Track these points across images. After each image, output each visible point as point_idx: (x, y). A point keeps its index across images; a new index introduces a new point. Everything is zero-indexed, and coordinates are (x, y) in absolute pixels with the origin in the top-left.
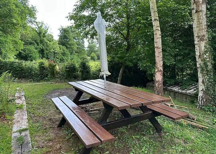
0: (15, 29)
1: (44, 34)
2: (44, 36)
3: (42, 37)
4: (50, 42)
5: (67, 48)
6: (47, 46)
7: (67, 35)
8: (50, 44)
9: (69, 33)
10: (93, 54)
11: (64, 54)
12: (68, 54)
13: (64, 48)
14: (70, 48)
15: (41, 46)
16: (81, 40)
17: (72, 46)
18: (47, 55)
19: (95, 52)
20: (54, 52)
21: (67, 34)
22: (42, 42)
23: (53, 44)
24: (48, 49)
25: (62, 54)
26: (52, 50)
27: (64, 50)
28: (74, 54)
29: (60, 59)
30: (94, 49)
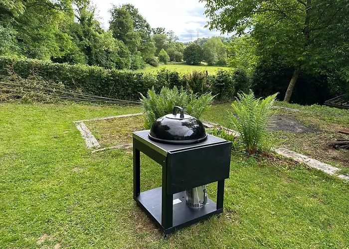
0: (53, 13)
1: (89, 20)
2: (90, 24)
3: (86, 26)
4: (100, 33)
5: (126, 43)
6: (96, 41)
7: (124, 20)
8: (100, 38)
9: (127, 17)
10: (163, 52)
11: (121, 54)
12: (127, 54)
13: (121, 43)
14: (130, 42)
15: (86, 42)
16: (146, 28)
17: (134, 40)
18: (97, 57)
19: (165, 47)
20: (106, 51)
21: (124, 18)
22: (87, 34)
23: (106, 37)
24: (98, 45)
25: (118, 54)
26: (104, 48)
27: (122, 47)
28: (136, 53)
29: (117, 63)
30: (162, 43)
